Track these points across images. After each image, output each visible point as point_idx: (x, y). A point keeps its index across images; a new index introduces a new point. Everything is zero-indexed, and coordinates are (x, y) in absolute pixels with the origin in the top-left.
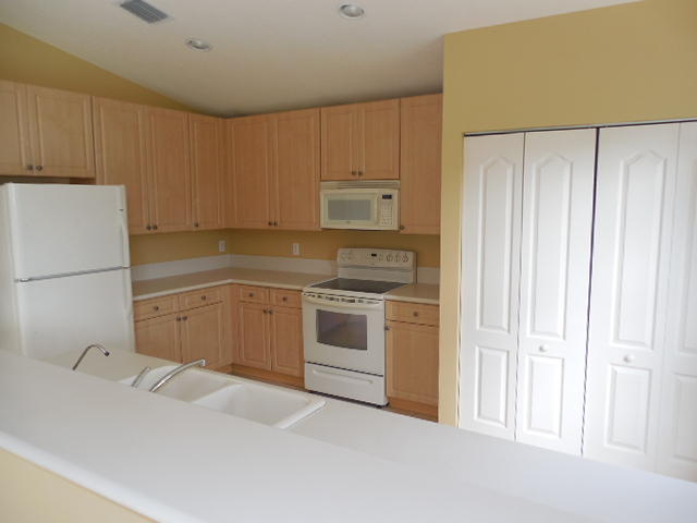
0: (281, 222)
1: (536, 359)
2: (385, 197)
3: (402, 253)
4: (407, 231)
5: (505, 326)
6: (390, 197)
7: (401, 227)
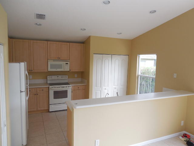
0: (34, 70)
1: (104, 91)
2: (66, 64)
3: (65, 76)
4: (71, 71)
5: (100, 86)
6: (67, 64)
7: (70, 70)
